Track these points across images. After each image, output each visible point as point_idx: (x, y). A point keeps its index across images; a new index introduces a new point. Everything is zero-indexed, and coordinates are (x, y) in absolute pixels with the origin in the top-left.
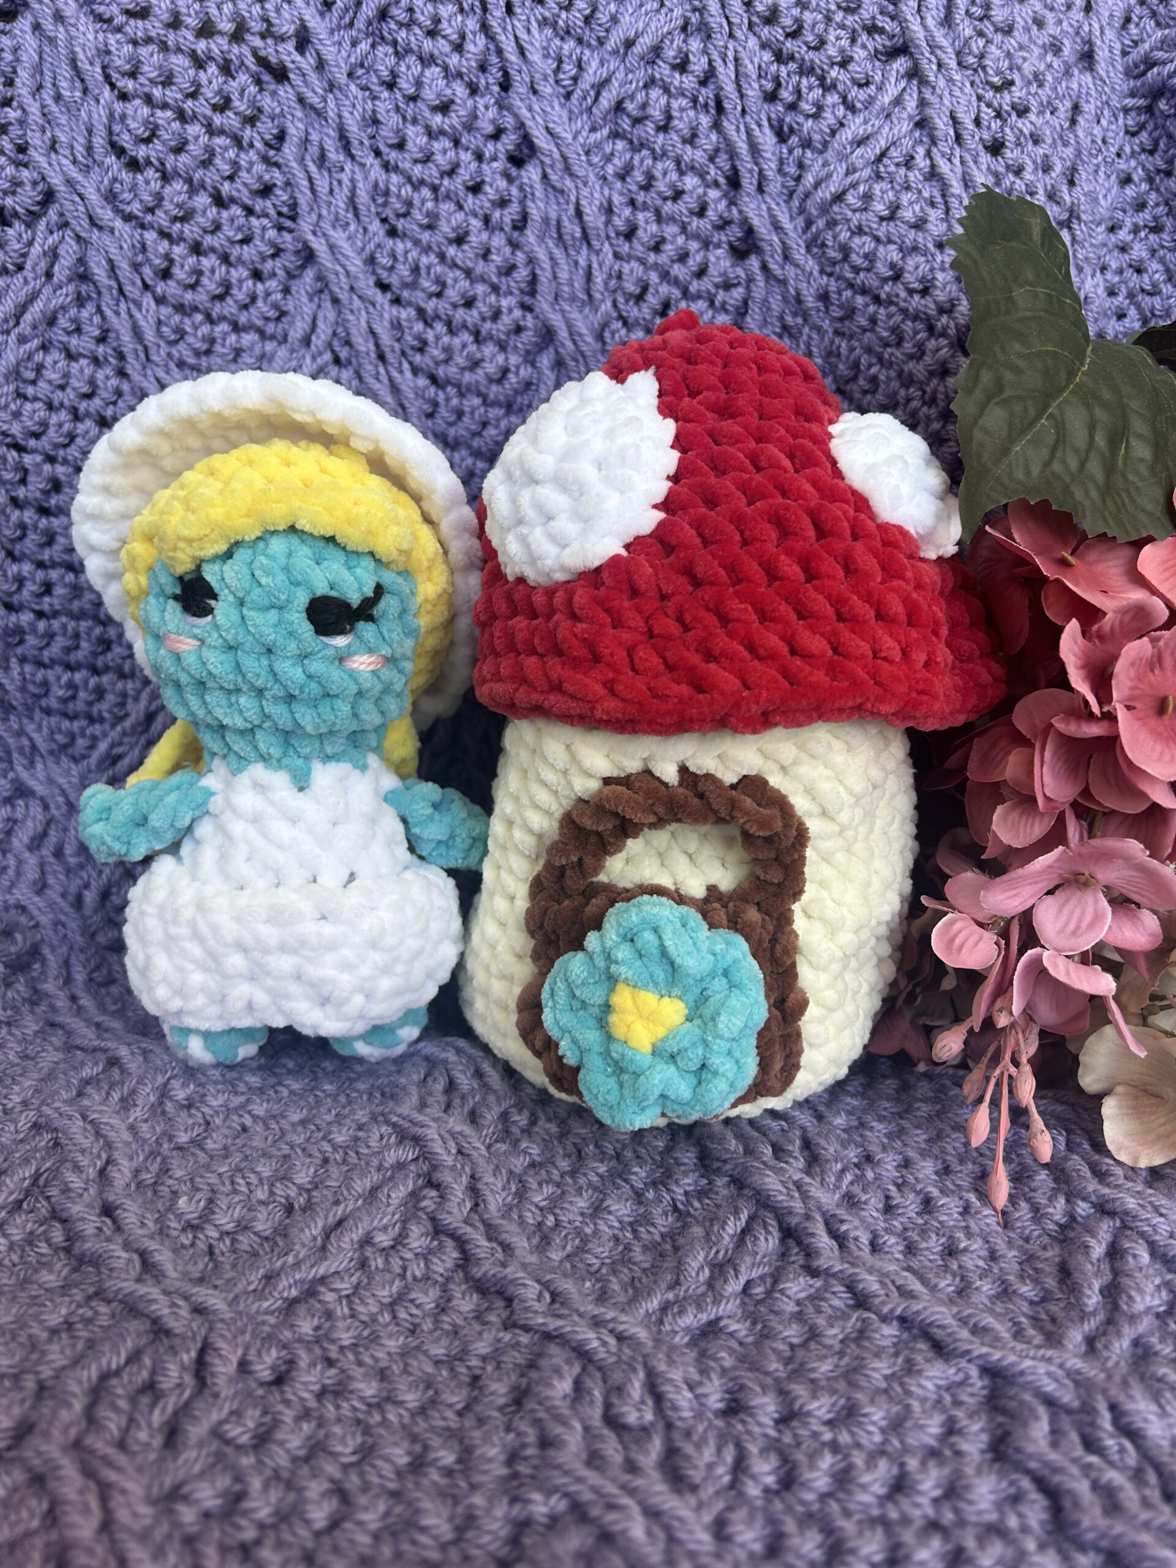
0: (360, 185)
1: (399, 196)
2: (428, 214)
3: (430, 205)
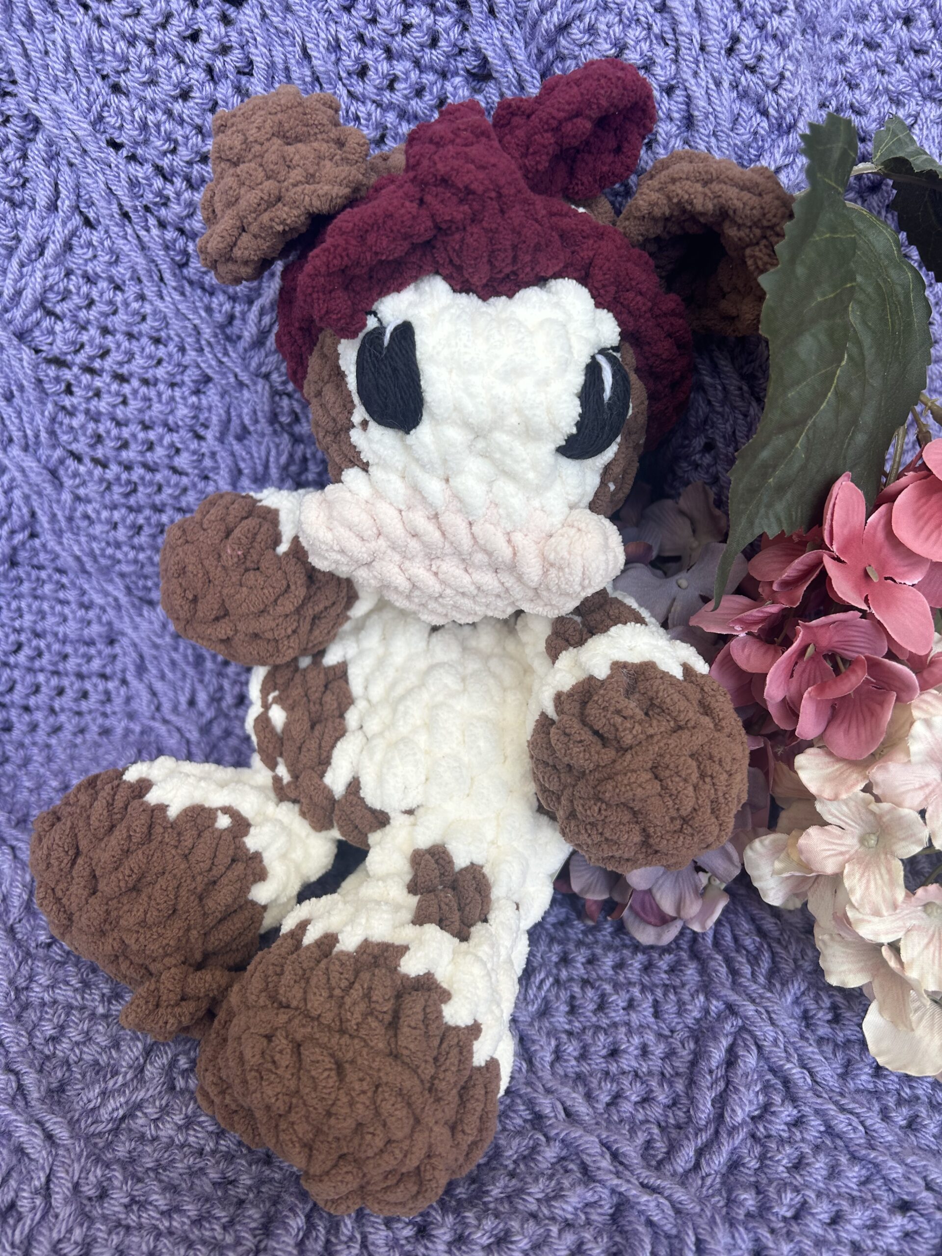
0: (73, 46)
1: (114, 54)
2: (148, 70)
3: (147, 61)
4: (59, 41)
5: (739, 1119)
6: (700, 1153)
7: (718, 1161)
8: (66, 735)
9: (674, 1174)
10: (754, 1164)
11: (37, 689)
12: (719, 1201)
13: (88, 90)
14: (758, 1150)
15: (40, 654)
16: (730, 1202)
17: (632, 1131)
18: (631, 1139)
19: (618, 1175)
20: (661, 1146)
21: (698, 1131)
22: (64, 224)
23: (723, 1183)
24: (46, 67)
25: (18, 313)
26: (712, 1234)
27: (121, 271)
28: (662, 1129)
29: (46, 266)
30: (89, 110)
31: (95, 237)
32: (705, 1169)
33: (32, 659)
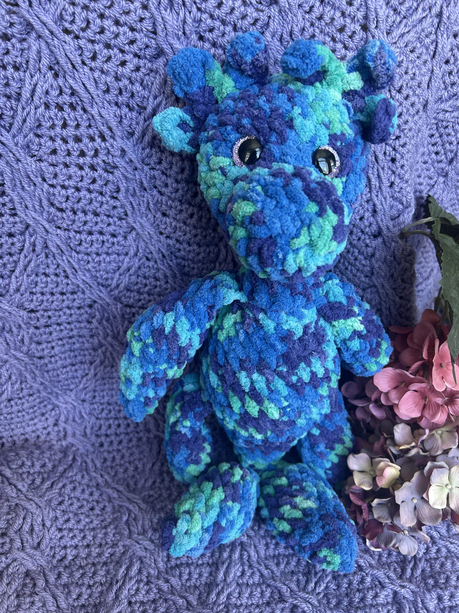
4: (146, 201)
5: (421, 555)
6: (412, 570)
7: (419, 572)
8: (124, 444)
9: (406, 579)
10: (429, 569)
11: (110, 426)
12: (422, 585)
13: (155, 217)
14: (429, 565)
15: (110, 411)
16: (426, 584)
17: (389, 567)
18: (390, 569)
19: (392, 583)
20: (399, 570)
21: (410, 562)
22: (139, 260)
23: (422, 578)
24: (139, 210)
25: (116, 292)
26: (425, 597)
27: (160, 275)
28: (397, 563)
29: (130, 275)
30: (154, 222)
31: (151, 264)
32: (416, 575)
33: (107, 414)
